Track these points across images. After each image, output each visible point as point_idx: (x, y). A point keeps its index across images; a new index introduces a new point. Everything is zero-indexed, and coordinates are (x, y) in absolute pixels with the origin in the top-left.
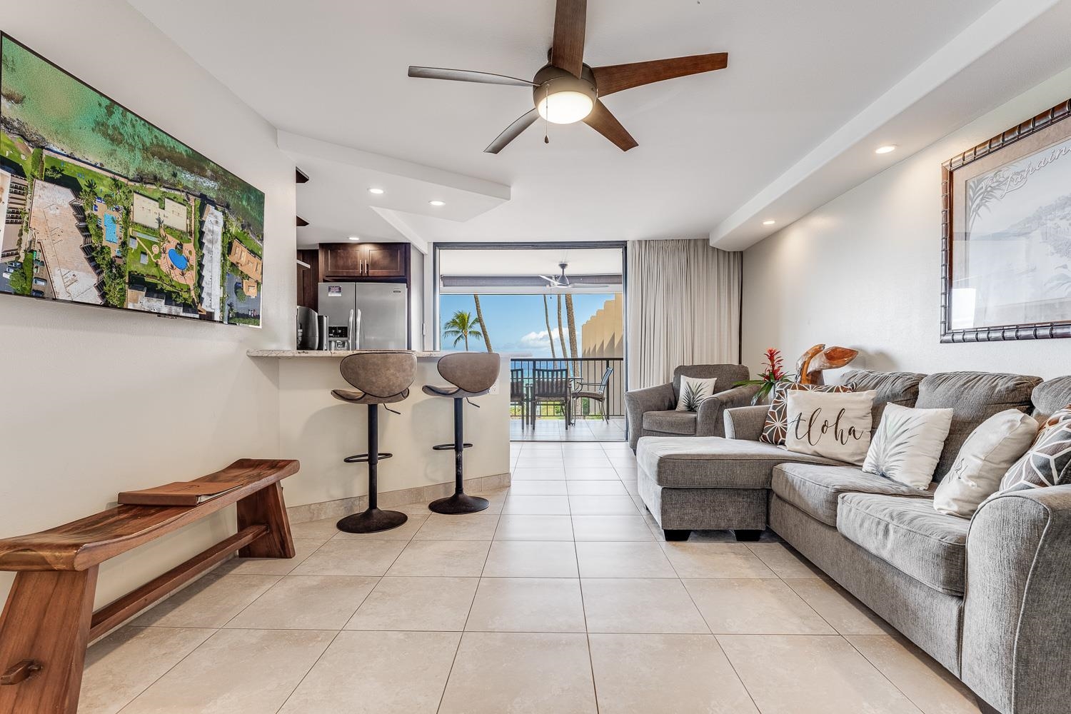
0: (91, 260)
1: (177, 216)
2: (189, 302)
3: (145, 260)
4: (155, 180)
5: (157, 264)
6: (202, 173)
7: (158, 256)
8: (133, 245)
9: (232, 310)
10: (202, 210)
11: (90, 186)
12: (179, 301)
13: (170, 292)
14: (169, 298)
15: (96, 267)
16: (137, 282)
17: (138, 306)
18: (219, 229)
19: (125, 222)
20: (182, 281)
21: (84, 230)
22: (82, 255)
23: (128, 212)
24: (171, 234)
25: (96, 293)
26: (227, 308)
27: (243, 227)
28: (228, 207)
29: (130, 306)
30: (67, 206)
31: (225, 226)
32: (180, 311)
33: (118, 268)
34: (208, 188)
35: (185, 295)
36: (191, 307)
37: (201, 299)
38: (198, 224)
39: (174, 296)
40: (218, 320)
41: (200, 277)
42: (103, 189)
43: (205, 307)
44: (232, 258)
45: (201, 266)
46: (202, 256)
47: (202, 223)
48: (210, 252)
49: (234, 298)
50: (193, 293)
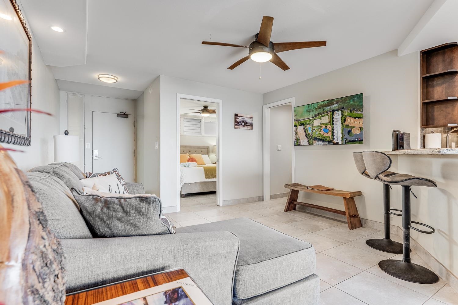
0: (306, 137)
1: (325, 120)
2: (330, 140)
3: (317, 133)
4: (319, 114)
5: (320, 133)
6: (332, 104)
7: (320, 131)
8: (314, 131)
9: (347, 140)
10: (333, 114)
11: (306, 123)
12: (326, 141)
13: (324, 139)
14: (323, 141)
15: (307, 138)
16: (315, 139)
17: (316, 144)
18: (340, 117)
19: (312, 127)
20: (327, 135)
21: (305, 132)
22: (305, 136)
23: (313, 124)
24: (323, 125)
25: (308, 143)
26: (344, 140)
27: (351, 111)
28: (343, 108)
29: (314, 144)
30: (302, 128)
31: (342, 114)
32: (327, 143)
33: (311, 137)
34: (335, 107)
35: (328, 139)
36: (330, 141)
37: (333, 139)
38: (332, 119)
39: (325, 140)
40: (341, 144)
41: (333, 133)
42: (308, 122)
43: (335, 141)
44: (346, 123)
45: (333, 130)
46: (333, 127)
47: (333, 118)
48: (337, 125)
49: (347, 136)
50: (331, 138)
